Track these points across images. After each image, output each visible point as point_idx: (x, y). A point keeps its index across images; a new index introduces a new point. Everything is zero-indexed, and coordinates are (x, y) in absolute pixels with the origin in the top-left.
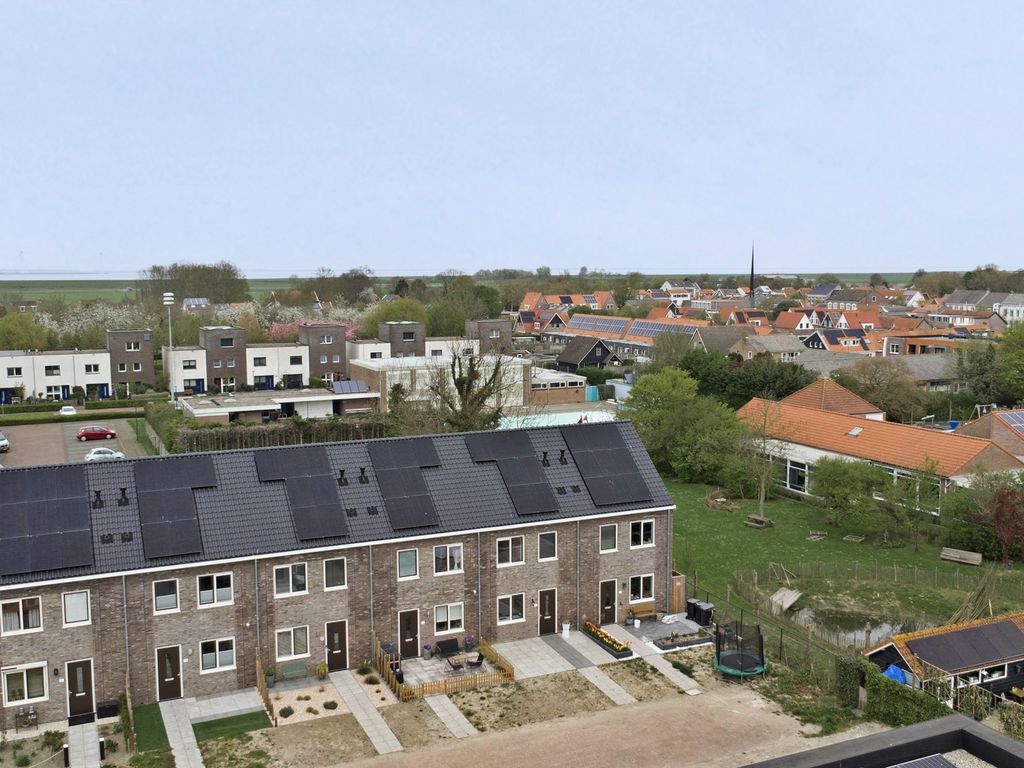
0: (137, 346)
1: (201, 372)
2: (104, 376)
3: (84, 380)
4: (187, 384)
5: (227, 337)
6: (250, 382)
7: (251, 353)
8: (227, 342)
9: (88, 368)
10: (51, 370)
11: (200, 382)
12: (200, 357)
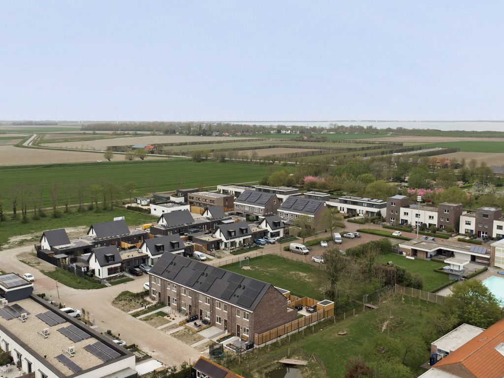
0: (448, 211)
1: (472, 227)
2: (435, 221)
3: (428, 222)
4: (467, 231)
5: (485, 214)
6: (494, 236)
7: (496, 223)
8: (486, 216)
9: (430, 217)
10: (417, 215)
11: (472, 231)
12: (473, 220)
